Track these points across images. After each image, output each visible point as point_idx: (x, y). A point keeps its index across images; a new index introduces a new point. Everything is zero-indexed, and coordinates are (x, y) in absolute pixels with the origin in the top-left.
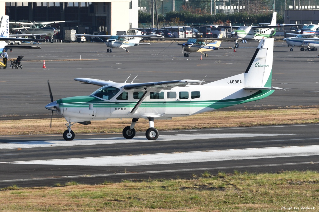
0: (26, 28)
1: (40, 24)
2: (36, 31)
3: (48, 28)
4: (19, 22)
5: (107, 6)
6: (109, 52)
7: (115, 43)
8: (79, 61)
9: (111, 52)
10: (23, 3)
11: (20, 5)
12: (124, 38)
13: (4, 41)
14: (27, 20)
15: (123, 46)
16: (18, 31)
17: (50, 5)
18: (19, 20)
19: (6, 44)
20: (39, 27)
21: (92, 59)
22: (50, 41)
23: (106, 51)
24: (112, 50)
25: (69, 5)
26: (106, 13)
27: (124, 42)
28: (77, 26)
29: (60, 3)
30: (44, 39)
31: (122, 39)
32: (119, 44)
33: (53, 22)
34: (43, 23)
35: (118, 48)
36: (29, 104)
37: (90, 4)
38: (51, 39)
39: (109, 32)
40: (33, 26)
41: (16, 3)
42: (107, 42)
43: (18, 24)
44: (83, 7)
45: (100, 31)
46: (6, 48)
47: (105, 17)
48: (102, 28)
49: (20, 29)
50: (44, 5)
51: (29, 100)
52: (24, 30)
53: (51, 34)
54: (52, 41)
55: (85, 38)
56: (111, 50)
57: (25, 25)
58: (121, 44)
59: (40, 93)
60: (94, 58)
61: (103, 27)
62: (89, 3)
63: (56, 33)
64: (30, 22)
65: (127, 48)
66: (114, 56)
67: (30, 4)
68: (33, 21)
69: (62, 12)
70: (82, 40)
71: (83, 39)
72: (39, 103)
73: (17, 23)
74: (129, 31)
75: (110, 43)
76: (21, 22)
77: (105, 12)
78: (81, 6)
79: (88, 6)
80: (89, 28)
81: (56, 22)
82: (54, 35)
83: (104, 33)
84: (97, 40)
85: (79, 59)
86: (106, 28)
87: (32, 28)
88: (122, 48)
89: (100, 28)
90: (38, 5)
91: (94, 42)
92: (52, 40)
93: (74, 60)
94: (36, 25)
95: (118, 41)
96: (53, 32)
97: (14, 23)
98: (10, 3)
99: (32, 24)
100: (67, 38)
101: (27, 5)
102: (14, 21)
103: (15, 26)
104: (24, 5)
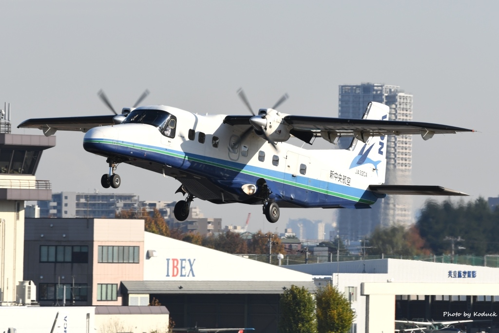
0: (421, 329)
1: (440, 324)
3: (451, 329)
4: (413, 321)
10: (418, 296)
11: (413, 298)
14: (423, 319)
17: (453, 299)
18: (413, 319)
20: (439, 328)
25: (479, 300)
28: (490, 328)
29: (467, 296)
33: (457, 322)
34: (444, 323)
40: (431, 327)
41: (409, 296)
43: (411, 324)
44: (497, 302)
49: (414, 331)
50: (446, 299)
57: (420, 324)
64: (427, 322)
67: (427, 297)
68: (430, 321)
69: (469, 308)
73: (409, 322)
76: (416, 321)
78: (495, 300)
81: (461, 322)
87: (430, 329)
90: (437, 299)
94: (435, 325)
97: (406, 322)
98: (402, 296)
99: (429, 323)
101: (423, 299)
102: (406, 320)
103: (408, 326)
104: (420, 299)
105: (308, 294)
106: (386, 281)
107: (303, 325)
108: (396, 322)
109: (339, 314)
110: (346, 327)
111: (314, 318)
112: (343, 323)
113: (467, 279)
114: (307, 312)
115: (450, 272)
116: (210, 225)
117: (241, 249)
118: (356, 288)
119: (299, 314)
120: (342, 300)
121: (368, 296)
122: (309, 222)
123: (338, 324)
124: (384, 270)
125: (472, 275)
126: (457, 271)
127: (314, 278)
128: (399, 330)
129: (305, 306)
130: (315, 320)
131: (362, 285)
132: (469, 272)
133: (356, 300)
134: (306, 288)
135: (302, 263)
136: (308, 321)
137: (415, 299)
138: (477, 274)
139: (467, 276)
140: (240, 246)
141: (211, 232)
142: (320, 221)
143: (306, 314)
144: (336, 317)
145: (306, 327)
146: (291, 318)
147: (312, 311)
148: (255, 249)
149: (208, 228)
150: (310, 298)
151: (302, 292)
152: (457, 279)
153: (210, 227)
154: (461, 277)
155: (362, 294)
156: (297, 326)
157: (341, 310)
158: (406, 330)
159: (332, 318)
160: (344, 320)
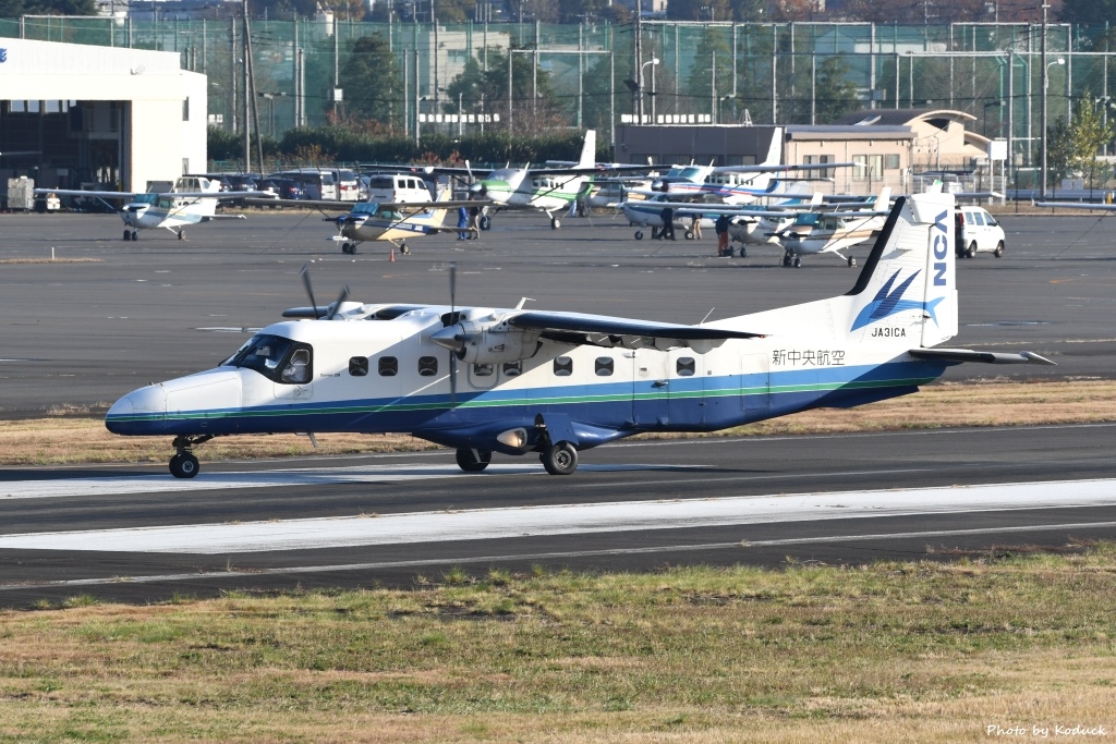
5: (120, 111)
6: (129, 239)
7: (147, 213)
8: (51, 264)
9: (135, 239)
12: (173, 200)
15: (168, 223)
21: (86, 259)
23: (122, 236)
24: (140, 234)
26: (117, 131)
27: (172, 211)
28: (36, 168)
31: (165, 203)
32: (159, 218)
35: (153, 227)
37: (73, 104)
39: (125, 183)
42: (123, 211)
45: (100, 181)
47: (116, 142)
48: (104, 173)
55: (58, 200)
56: (135, 233)
58: (163, 216)
60: (90, 255)
61: (109, 171)
62: (69, 101)
65: (179, 230)
66: (146, 250)
70: (50, 207)
71: (53, 203)
74: (181, 182)
75: (131, 214)
77: (114, 128)
79: (65, 110)
80: (70, 172)
83: (111, 186)
84: (91, 206)
85: (50, 260)
86: (117, 173)
88: (165, 228)
89: (100, 173)
91: (84, 212)
93: (36, 262)
95: (154, 209)
100: (14, 201)
138: (9, 55)
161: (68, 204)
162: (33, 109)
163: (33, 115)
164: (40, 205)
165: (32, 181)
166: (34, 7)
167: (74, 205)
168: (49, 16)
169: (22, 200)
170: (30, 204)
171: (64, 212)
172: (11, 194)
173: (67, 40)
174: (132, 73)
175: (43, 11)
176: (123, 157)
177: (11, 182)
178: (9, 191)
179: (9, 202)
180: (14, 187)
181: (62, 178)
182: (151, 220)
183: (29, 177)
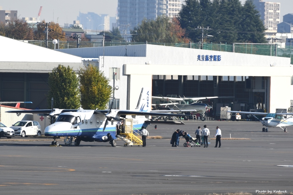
0: (174, 104)
1: (190, 100)
2: (186, 107)
3: (200, 104)
4: (168, 97)
5: (266, 81)
6: (265, 131)
7: (272, 121)
8: (229, 140)
9: (267, 131)
10: (172, 76)
11: (168, 78)
12: (282, 116)
13: (144, 116)
14: (176, 95)
15: (280, 125)
16: (166, 107)
17: (202, 79)
18: (167, 95)
19: (146, 119)
20: (189, 103)
21: (244, 139)
22: (201, 119)
23: (262, 130)
24: (269, 130)
25: (223, 80)
26: (265, 89)
27: (282, 120)
28: (232, 103)
29: (214, 76)
30: (195, 117)
31: (279, 117)
32: (277, 123)
33: (204, 98)
34: (194, 99)
35: (274, 127)
36: (163, 183)
37: (247, 78)
38: (202, 117)
39: (267, 109)
40: (182, 102)
41: (164, 76)
42: (262, 120)
43: (166, 99)
44: (239, 82)
45: (258, 108)
46: (147, 123)
47: (264, 93)
48: (259, 105)
49: (168, 105)
50: (196, 79)
51: (164, 180)
52: (172, 106)
53: (202, 111)
54: (203, 119)
55: (240, 116)
56: (267, 129)
57: (174, 100)
58: (278, 122)
59: (178, 173)
60: (246, 137)
61: (261, 104)
62: (246, 77)
63: (208, 110)
64: (180, 98)
65: (285, 128)
66: (269, 136)
67: (180, 77)
68: (182, 97)
69: (215, 86)
70: (237, 118)
71: (238, 117)
72: (175, 183)
73: (164, 98)
74: (290, 109)
75: (265, 121)
76: (170, 97)
77: (263, 87)
78: (237, 80)
79: (244, 80)
80: (245, 105)
81: (208, 98)
82: (206, 112)
83: (262, 111)
84: (252, 119)
85: (229, 138)
86: (264, 105)
87: (182, 104)
88: (279, 127)
89: (257, 105)
90: (189, 79)
91: (250, 121)
92: (204, 117)
93: (223, 139)
94: (186, 101)
95: (275, 119)
96: (205, 109)
97: (162, 98)
98: (158, 76)
99: (181, 99)
100: (223, 116)
101: (177, 78)
102: (161, 96)
103: (162, 101)
104: (174, 78)
105: (73, 73)
106: (145, 64)
107: (68, 99)
108: (152, 98)
109: (99, 90)
110: (105, 101)
111: (77, 93)
112: (102, 97)
113: (213, 62)
114: (72, 87)
115: (199, 56)
116: (7, 16)
117: (28, 36)
118: (119, 69)
119: (65, 89)
120: (101, 78)
121: (129, 76)
122: (96, 15)
123: (98, 98)
124: (143, 54)
125: (217, 58)
126: (205, 55)
127: (83, 60)
128: (155, 105)
129: (70, 82)
130: (79, 94)
131: (124, 67)
132: (215, 56)
133: (119, 79)
134: (71, 67)
135: (74, 47)
136: (73, 96)
137: (170, 78)
138: (222, 58)
139: (213, 59)
140: (27, 33)
141: (8, 23)
142: (106, 15)
143: (71, 89)
144: (97, 92)
145: (71, 100)
146: (59, 93)
147: (76, 87)
148: (40, 36)
149: (6, 19)
150: (74, 77)
151: (67, 71)
152: (205, 62)
153: (7, 18)
154: (208, 60)
155: (124, 74)
156: (64, 100)
157: (101, 86)
158: (161, 105)
159: (93, 93)
160: (103, 95)
161: (244, 117)
162: (231, 79)
163: (231, 82)
164: (233, 118)
165: (230, 108)
166: (241, 40)
167: (247, 118)
168: (246, 43)
169: (226, 115)
170: (229, 117)
171: (243, 120)
172: (222, 113)
173: (254, 53)
174: (271, 66)
175: (244, 42)
176: (267, 99)
177: (222, 108)
178: (221, 112)
179: (221, 116)
180: (223, 110)
181: (242, 107)
182: (274, 124)
183: (229, 107)
